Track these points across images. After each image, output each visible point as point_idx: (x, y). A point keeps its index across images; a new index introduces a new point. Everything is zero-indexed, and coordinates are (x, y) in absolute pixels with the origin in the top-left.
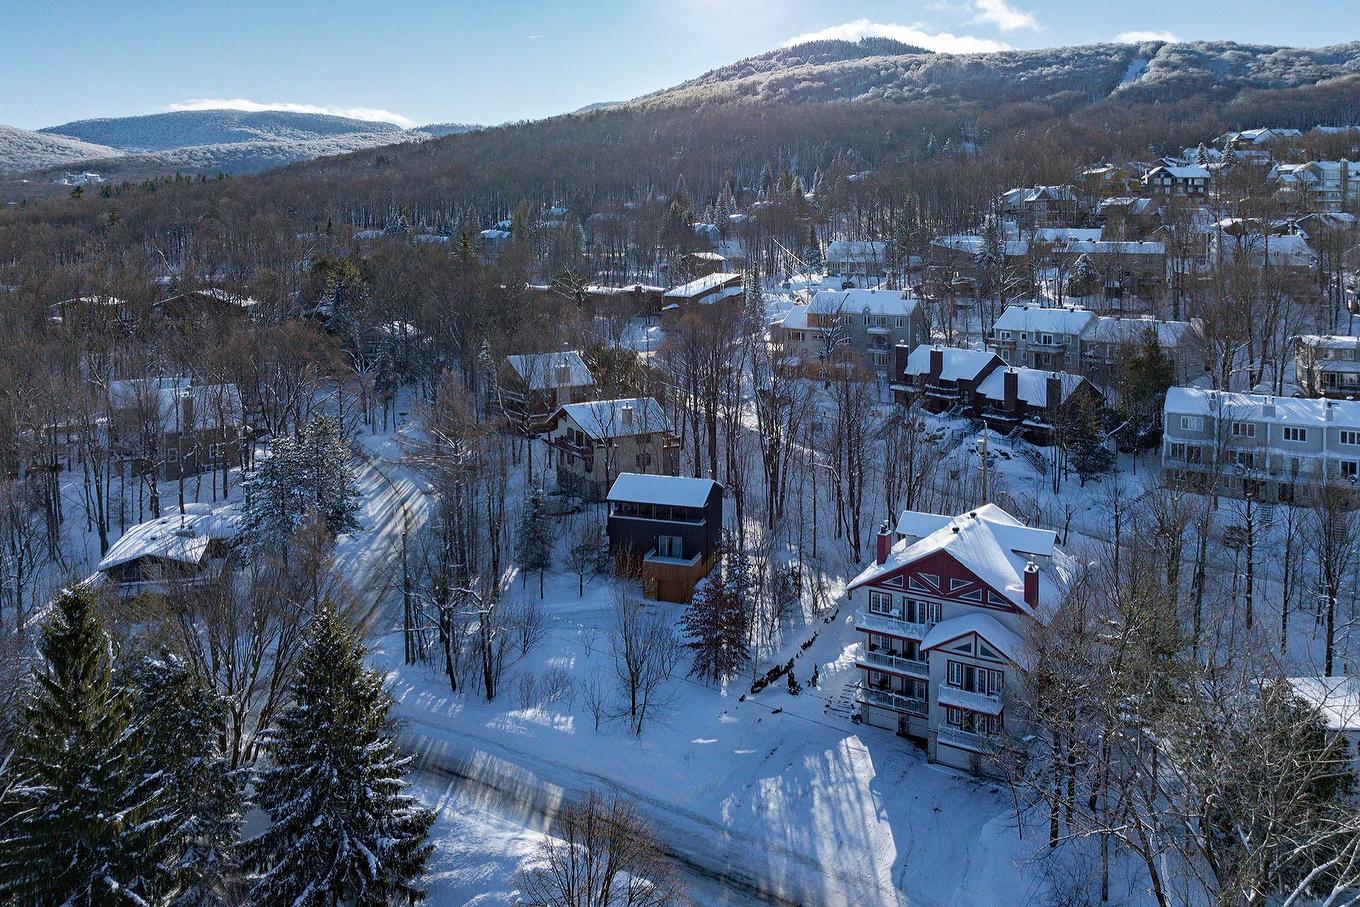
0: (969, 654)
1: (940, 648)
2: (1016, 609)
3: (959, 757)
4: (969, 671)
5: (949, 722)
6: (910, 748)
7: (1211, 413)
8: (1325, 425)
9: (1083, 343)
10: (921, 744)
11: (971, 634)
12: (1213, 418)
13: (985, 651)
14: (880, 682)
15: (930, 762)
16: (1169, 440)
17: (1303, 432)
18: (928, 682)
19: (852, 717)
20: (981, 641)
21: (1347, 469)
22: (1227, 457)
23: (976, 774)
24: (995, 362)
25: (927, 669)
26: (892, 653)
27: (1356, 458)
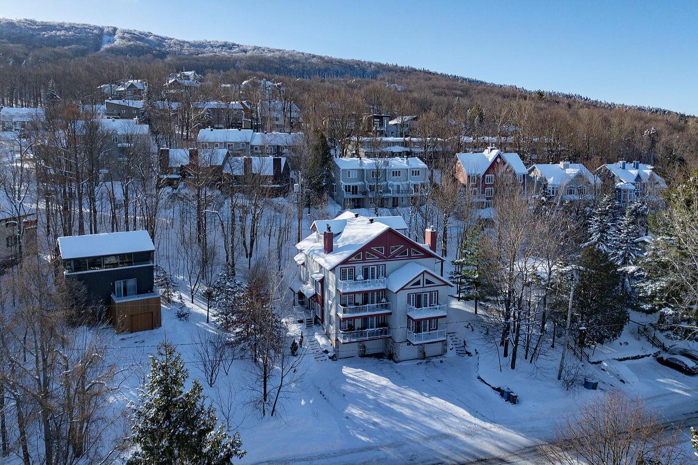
0: (425, 284)
1: (405, 288)
2: (429, 255)
3: (414, 352)
4: (419, 297)
5: (418, 330)
6: (377, 360)
7: (361, 168)
8: (409, 167)
9: (252, 147)
10: (379, 356)
11: (423, 273)
12: (363, 170)
13: (428, 282)
14: (348, 326)
15: (397, 362)
16: (343, 184)
17: (399, 172)
18: (390, 314)
19: (330, 358)
20: (427, 277)
21: (416, 187)
22: (371, 188)
23: (425, 358)
24: (228, 155)
25: (386, 306)
26: (357, 304)
27: (418, 182)
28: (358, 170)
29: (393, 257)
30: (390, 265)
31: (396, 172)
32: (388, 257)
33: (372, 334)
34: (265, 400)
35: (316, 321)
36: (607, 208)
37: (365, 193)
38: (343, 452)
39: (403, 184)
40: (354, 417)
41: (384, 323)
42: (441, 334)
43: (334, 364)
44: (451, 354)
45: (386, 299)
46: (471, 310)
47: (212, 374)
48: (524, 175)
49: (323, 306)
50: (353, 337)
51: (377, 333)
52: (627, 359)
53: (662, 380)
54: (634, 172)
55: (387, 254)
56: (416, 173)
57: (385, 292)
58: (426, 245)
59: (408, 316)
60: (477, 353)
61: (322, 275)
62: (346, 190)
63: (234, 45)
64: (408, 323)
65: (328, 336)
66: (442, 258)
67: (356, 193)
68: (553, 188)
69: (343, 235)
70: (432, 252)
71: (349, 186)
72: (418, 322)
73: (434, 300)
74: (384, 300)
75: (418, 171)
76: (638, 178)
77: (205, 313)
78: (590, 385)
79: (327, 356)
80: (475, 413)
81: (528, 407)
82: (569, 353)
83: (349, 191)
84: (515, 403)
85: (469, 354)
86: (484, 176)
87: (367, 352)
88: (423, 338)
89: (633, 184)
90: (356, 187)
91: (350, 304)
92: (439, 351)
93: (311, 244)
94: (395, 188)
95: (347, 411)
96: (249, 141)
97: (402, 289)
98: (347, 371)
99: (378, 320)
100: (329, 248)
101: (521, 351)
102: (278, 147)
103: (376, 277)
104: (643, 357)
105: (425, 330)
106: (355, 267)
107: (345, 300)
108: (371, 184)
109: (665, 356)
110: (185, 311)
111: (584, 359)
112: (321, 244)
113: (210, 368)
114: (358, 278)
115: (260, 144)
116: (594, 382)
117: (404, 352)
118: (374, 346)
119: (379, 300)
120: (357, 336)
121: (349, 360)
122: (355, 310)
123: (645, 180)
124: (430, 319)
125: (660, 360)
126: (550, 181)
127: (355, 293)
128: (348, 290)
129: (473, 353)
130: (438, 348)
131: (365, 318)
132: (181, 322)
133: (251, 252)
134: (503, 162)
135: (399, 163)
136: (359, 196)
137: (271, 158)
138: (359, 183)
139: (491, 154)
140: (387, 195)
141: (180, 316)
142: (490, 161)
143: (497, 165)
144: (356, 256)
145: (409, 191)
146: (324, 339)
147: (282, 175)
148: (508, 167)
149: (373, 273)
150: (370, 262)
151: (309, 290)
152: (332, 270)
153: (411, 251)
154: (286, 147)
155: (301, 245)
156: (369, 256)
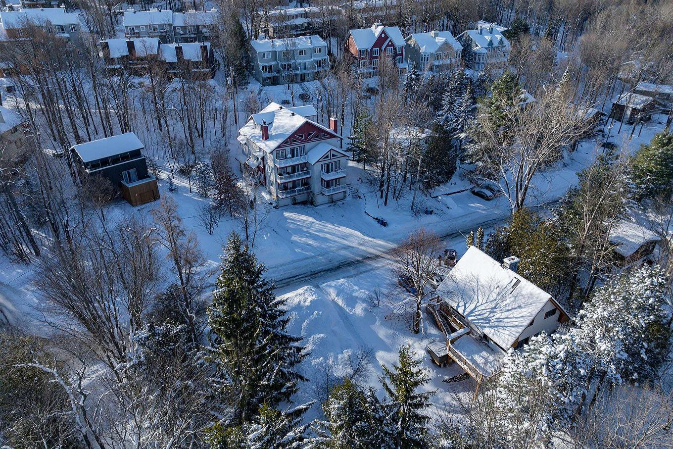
0: (331, 157)
1: (320, 160)
2: (332, 136)
3: (327, 199)
4: (328, 165)
5: (328, 186)
6: (303, 206)
7: (274, 50)
8: (312, 47)
9: (174, 28)
10: (304, 203)
11: (330, 150)
12: (275, 51)
13: (333, 155)
14: (284, 188)
15: (316, 206)
16: (261, 64)
17: (305, 51)
18: (310, 177)
19: (274, 207)
20: (333, 152)
21: (318, 63)
22: (284, 67)
23: (333, 202)
24: (159, 43)
25: (308, 173)
26: (288, 173)
27: (320, 59)
28: (272, 52)
29: (310, 140)
30: (308, 145)
31: (302, 51)
32: (306, 140)
33: (300, 190)
34: (248, 239)
35: (262, 183)
36: (457, 85)
37: (279, 72)
38: (294, 262)
39: (308, 61)
40: (296, 242)
41: (306, 183)
42: (342, 188)
43: (278, 212)
44: (349, 198)
45: (307, 168)
46: (361, 167)
47: (211, 227)
48: (403, 47)
49: (265, 174)
50: (288, 193)
51: (302, 190)
52: (454, 193)
53: (473, 205)
54: (488, 38)
55: (306, 138)
56: (318, 50)
57: (306, 165)
58: (331, 130)
59: (322, 179)
60: (365, 197)
61: (261, 153)
62: (263, 69)
64: (322, 183)
65: (270, 193)
66: (341, 137)
67: (272, 72)
68: (425, 55)
69: (274, 125)
70: (335, 134)
71: (266, 66)
72: (328, 182)
73: (337, 167)
74: (305, 169)
75: (320, 49)
76: (491, 43)
77: (188, 186)
78: (429, 212)
79: (272, 206)
80: (364, 233)
81: (393, 227)
82: (419, 193)
83: (266, 70)
84: (385, 226)
85: (360, 197)
86: (372, 49)
87: (297, 201)
88: (331, 191)
89: (486, 48)
90: (271, 66)
91: (284, 173)
92: (342, 198)
93: (248, 131)
94: (302, 65)
95: (292, 239)
96: (171, 22)
97: (318, 162)
98: (286, 214)
99: (302, 182)
100: (266, 136)
101: (390, 196)
102: (198, 27)
103: (299, 155)
104: (464, 191)
105: (332, 186)
106: (285, 149)
107: (281, 172)
108: (283, 63)
109: (476, 190)
110: (174, 187)
111: (428, 195)
112: (258, 132)
113: (209, 225)
114: (288, 157)
115: (182, 24)
116: (431, 210)
117: (319, 199)
118: (300, 198)
119: (303, 170)
120: (290, 193)
121: (286, 207)
122: (287, 178)
123: (495, 44)
124: (335, 179)
125: (473, 193)
126: (423, 50)
127: (286, 167)
128: (283, 165)
129: (362, 197)
130: (341, 196)
131: (294, 182)
132: (173, 194)
133: (202, 133)
134: (387, 37)
135: (304, 42)
136: (274, 74)
137: (197, 45)
138: (273, 63)
139: (377, 30)
140: (297, 72)
141: (171, 190)
142: (376, 35)
143: (382, 40)
144: (286, 142)
145: (314, 68)
146: (268, 196)
147: (209, 60)
148: (390, 41)
149: (297, 152)
150: (295, 146)
151: (253, 162)
152: (271, 153)
153: (322, 135)
154: (204, 27)
155: (243, 131)
156: (294, 141)
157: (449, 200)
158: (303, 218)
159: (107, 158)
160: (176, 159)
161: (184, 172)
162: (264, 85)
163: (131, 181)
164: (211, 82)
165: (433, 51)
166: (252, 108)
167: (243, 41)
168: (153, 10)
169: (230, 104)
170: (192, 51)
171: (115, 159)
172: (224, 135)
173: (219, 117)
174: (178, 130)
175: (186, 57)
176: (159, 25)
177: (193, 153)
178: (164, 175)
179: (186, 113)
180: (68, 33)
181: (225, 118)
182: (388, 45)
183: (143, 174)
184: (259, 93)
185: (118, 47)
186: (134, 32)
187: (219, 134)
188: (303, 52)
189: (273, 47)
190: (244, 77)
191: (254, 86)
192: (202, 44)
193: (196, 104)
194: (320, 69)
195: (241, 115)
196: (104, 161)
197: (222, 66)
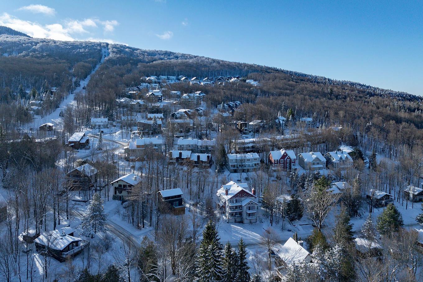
3: (248, 221)
4: (249, 207)
5: (249, 216)
8: (253, 157)
9: (197, 146)
10: (239, 222)
13: (252, 203)
14: (231, 214)
15: (244, 224)
16: (230, 164)
20: (251, 202)
21: (255, 165)
22: (240, 166)
23: (251, 223)
24: (191, 153)
25: (241, 210)
26: (234, 209)
27: (256, 163)
28: (236, 159)
30: (242, 199)
32: (242, 197)
35: (224, 213)
37: (238, 167)
39: (250, 164)
40: (234, 235)
41: (241, 214)
42: (255, 217)
43: (228, 224)
44: (258, 222)
46: (266, 210)
48: (295, 159)
49: (225, 209)
50: (233, 217)
51: (239, 216)
52: (304, 225)
54: (340, 156)
55: (242, 196)
56: (255, 159)
57: (241, 206)
58: (252, 193)
59: (247, 212)
61: (225, 200)
63: (171, 53)
64: (247, 214)
65: (226, 216)
68: (307, 163)
69: (231, 189)
70: (253, 195)
72: (249, 214)
73: (253, 208)
74: (241, 208)
76: (341, 158)
77: (196, 210)
78: (290, 231)
79: (226, 222)
83: (232, 166)
85: (263, 222)
86: (280, 160)
87: (236, 221)
88: (250, 218)
89: (338, 161)
91: (232, 209)
92: (255, 221)
93: (221, 191)
94: (248, 165)
95: (232, 234)
96: (196, 144)
97: (245, 205)
98: (232, 226)
99: (239, 213)
100: (227, 194)
102: (207, 146)
104: (308, 224)
105: (251, 216)
106: (233, 199)
107: (231, 208)
108: (240, 164)
111: (291, 224)
112: (224, 192)
114: (234, 202)
115: (201, 145)
117: (245, 221)
118: (238, 220)
119: (239, 208)
121: (232, 223)
122: (233, 211)
123: (344, 159)
124: (252, 213)
126: (306, 160)
127: (233, 206)
128: (232, 205)
131: (236, 213)
132: (190, 213)
133: (203, 191)
134: (287, 155)
135: (249, 156)
136: (235, 168)
137: (206, 155)
138: (236, 164)
139: (282, 152)
140: (245, 168)
141: (189, 211)
142: (282, 154)
143: (284, 156)
144: (234, 197)
145: (253, 166)
146: (225, 218)
147: (210, 161)
148: (289, 157)
149: (238, 201)
150: (237, 198)
151: (221, 204)
152: (228, 200)
153: (248, 195)
154: (209, 146)
155: (219, 191)
156: (237, 196)
157: (300, 227)
158: (238, 228)
159: (170, 197)
160: (193, 200)
161: (195, 205)
162: (231, 172)
163: (176, 206)
164: (210, 170)
165: (311, 161)
166: (224, 183)
167: (224, 154)
168: (190, 139)
169: (216, 180)
170: (204, 157)
171: (172, 197)
172: (212, 192)
173: (211, 185)
174: (195, 188)
175: (201, 159)
176: (191, 145)
177: (199, 198)
178: (188, 205)
179: (198, 182)
180: (157, 147)
181: (213, 185)
182: (288, 158)
183: (180, 204)
184: (228, 176)
185: (175, 154)
186: (181, 148)
187: (210, 192)
188: (249, 160)
189: (236, 157)
190: (223, 169)
191: (227, 173)
192: (207, 155)
193: (202, 179)
194: (256, 167)
195: (219, 185)
196: (169, 198)
197: (215, 163)
